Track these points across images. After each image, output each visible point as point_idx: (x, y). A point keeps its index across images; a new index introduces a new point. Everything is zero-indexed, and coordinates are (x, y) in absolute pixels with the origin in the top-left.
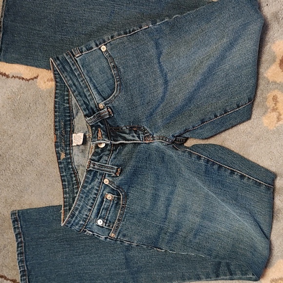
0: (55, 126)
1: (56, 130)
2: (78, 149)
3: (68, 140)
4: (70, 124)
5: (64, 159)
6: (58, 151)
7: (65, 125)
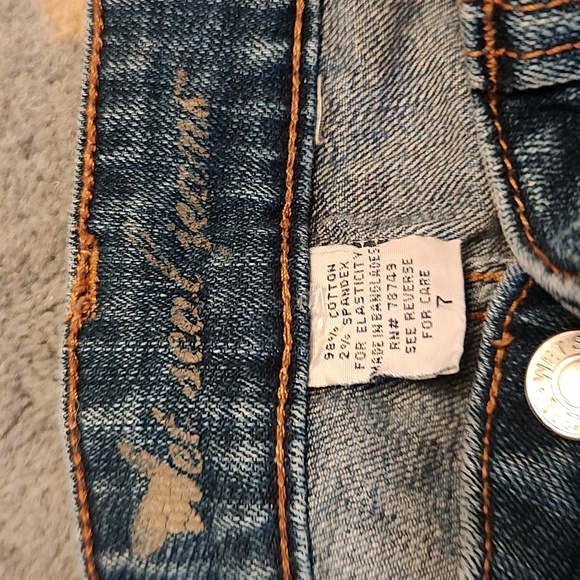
0: (104, 140)
1: (104, 184)
2: (382, 427)
3: (252, 310)
4: (276, 131)
5: (177, 549)
6: (108, 443)
7: (222, 132)
